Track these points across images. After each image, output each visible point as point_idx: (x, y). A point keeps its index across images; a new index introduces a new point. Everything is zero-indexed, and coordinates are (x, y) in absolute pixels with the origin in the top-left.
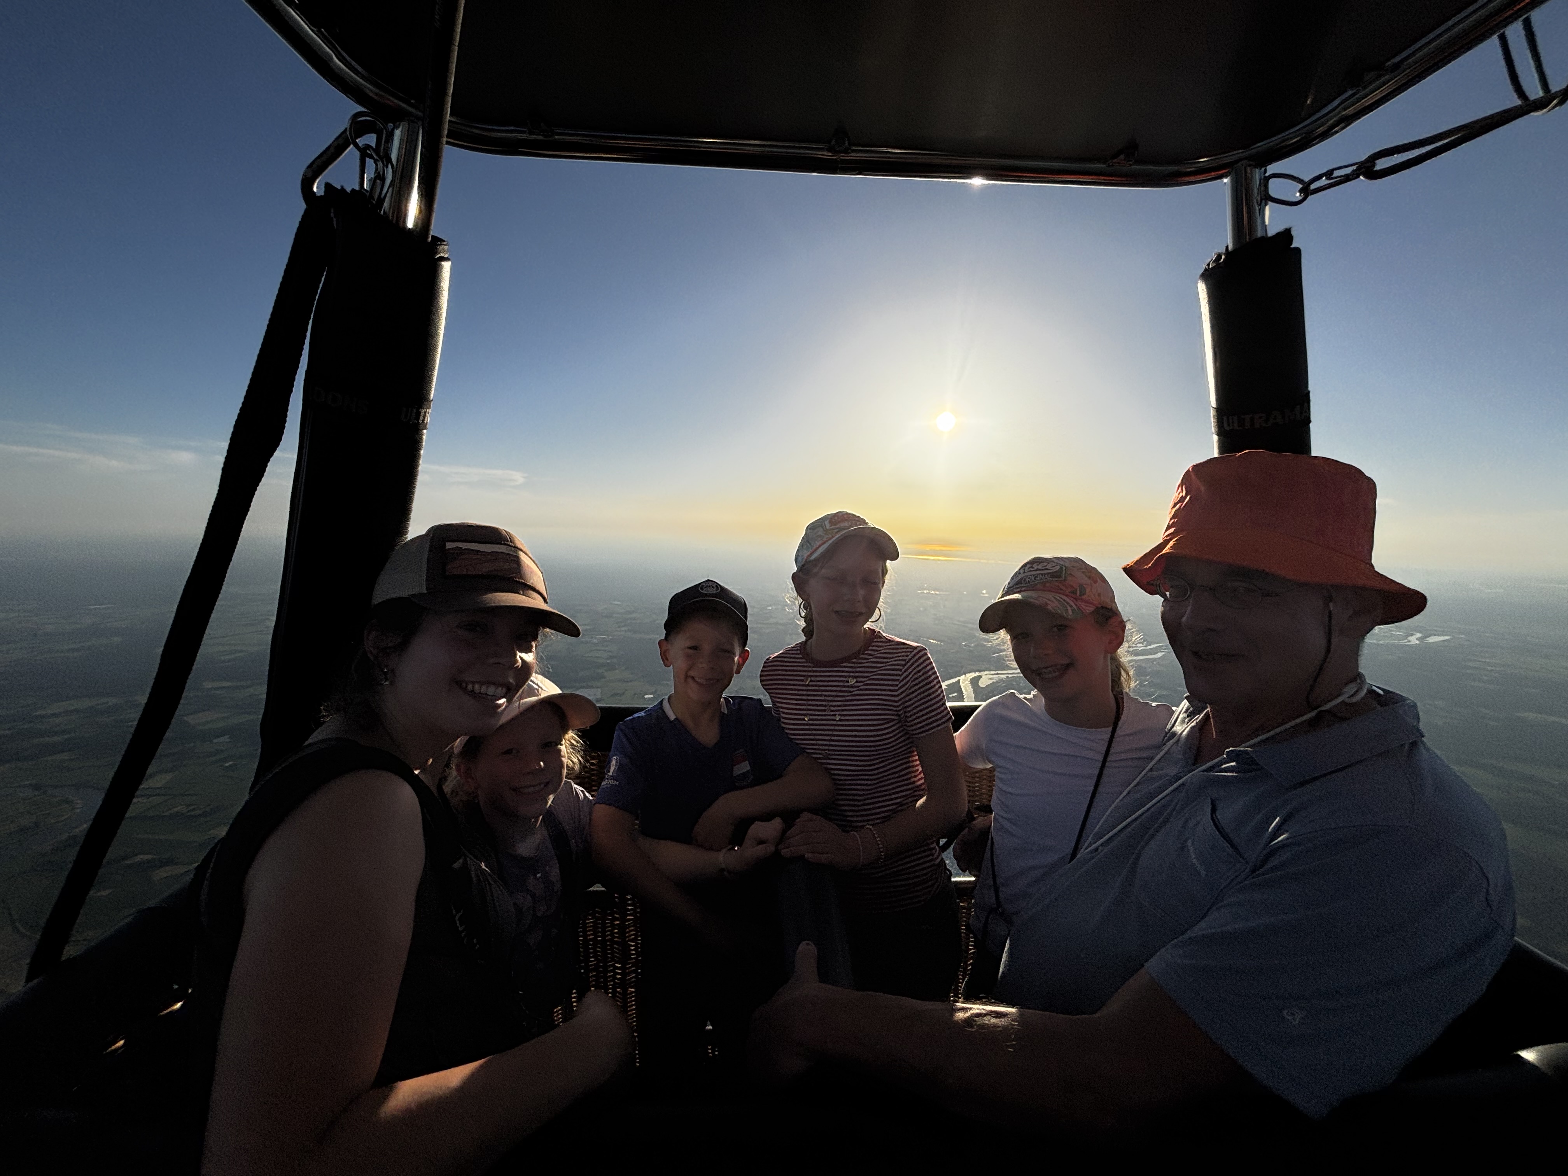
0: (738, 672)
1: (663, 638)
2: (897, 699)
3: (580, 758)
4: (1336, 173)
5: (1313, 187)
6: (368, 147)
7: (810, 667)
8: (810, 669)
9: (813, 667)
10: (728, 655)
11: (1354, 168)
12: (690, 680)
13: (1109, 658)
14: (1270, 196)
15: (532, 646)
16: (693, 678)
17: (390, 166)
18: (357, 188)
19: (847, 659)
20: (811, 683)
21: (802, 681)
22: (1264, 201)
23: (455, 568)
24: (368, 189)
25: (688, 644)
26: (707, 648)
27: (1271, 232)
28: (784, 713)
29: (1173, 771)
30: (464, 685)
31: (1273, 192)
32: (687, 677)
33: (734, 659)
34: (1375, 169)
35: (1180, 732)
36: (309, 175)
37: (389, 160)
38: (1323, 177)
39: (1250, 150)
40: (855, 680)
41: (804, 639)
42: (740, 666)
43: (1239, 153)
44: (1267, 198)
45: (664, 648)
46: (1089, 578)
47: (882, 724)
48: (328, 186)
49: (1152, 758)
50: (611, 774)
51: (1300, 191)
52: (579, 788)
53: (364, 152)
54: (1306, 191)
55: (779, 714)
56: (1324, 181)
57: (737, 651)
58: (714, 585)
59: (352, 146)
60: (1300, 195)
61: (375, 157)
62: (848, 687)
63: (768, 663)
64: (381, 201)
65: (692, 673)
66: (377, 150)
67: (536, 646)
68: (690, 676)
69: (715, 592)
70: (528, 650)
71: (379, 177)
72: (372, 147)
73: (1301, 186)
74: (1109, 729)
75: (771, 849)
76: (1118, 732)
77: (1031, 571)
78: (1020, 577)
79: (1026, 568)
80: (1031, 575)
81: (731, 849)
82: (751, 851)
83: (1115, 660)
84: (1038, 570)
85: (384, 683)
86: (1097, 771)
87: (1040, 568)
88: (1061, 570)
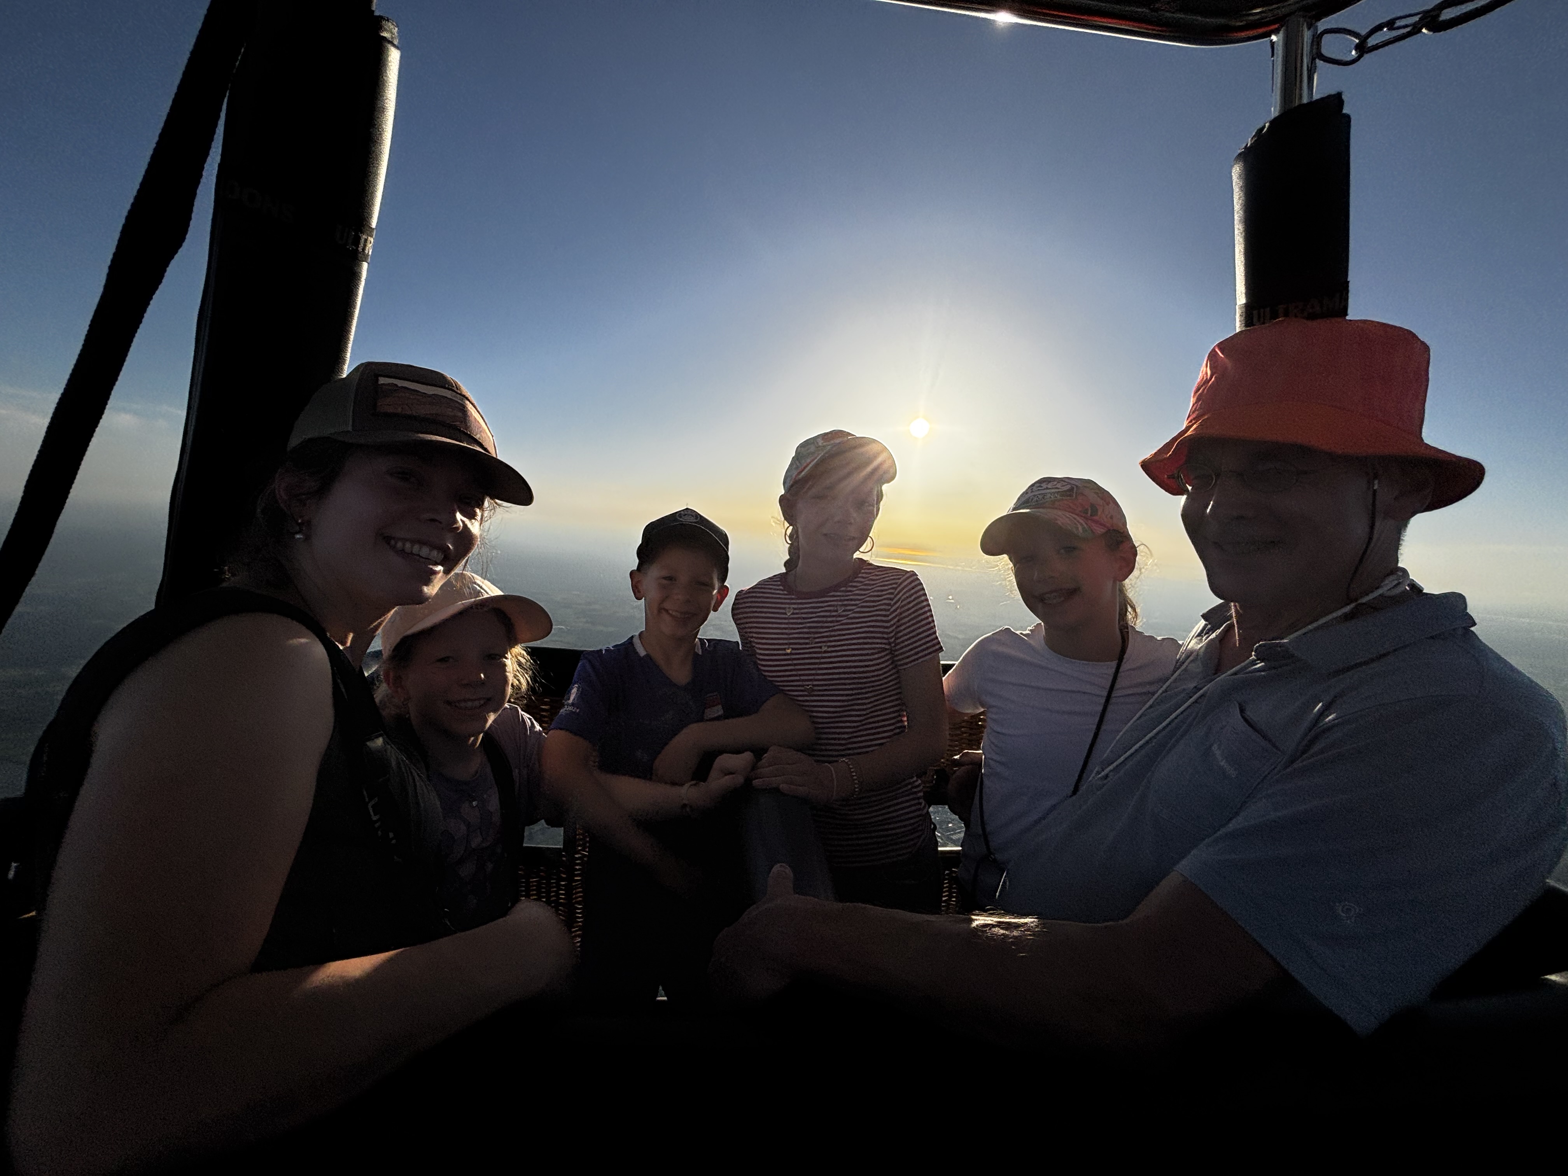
0: (715, 609)
1: (635, 567)
2: (889, 630)
3: (528, 678)
5: (1371, 41)
7: (793, 598)
8: (792, 601)
9: (796, 597)
10: (706, 588)
11: (1417, 18)
12: (664, 613)
13: (1117, 587)
14: (1322, 55)
15: (475, 513)
16: (667, 611)
20: (792, 616)
21: (784, 613)
22: (1314, 61)
23: (385, 406)
25: (663, 574)
26: (683, 579)
27: (1319, 97)
29: (1189, 686)
30: (393, 542)
31: (1325, 51)
32: (660, 609)
33: (712, 593)
34: (1441, 19)
38: (1384, 27)
40: (843, 609)
41: (786, 570)
42: (719, 602)
44: (1318, 58)
45: (636, 579)
46: (1101, 499)
47: (869, 655)
50: (571, 700)
51: (1356, 48)
52: (526, 716)
56: (1386, 34)
57: (716, 585)
58: (693, 515)
60: (1356, 54)
62: (834, 615)
65: (665, 606)
67: (482, 516)
68: (664, 609)
69: (695, 520)
70: (472, 516)
73: (1357, 41)
74: (1114, 664)
75: (740, 779)
76: (1125, 666)
77: (1039, 490)
78: (1027, 496)
79: (1034, 488)
80: (1040, 494)
81: (695, 785)
82: (717, 782)
83: (1122, 592)
84: (1047, 488)
85: (298, 536)
86: (1100, 708)
87: (1049, 487)
88: (1071, 490)
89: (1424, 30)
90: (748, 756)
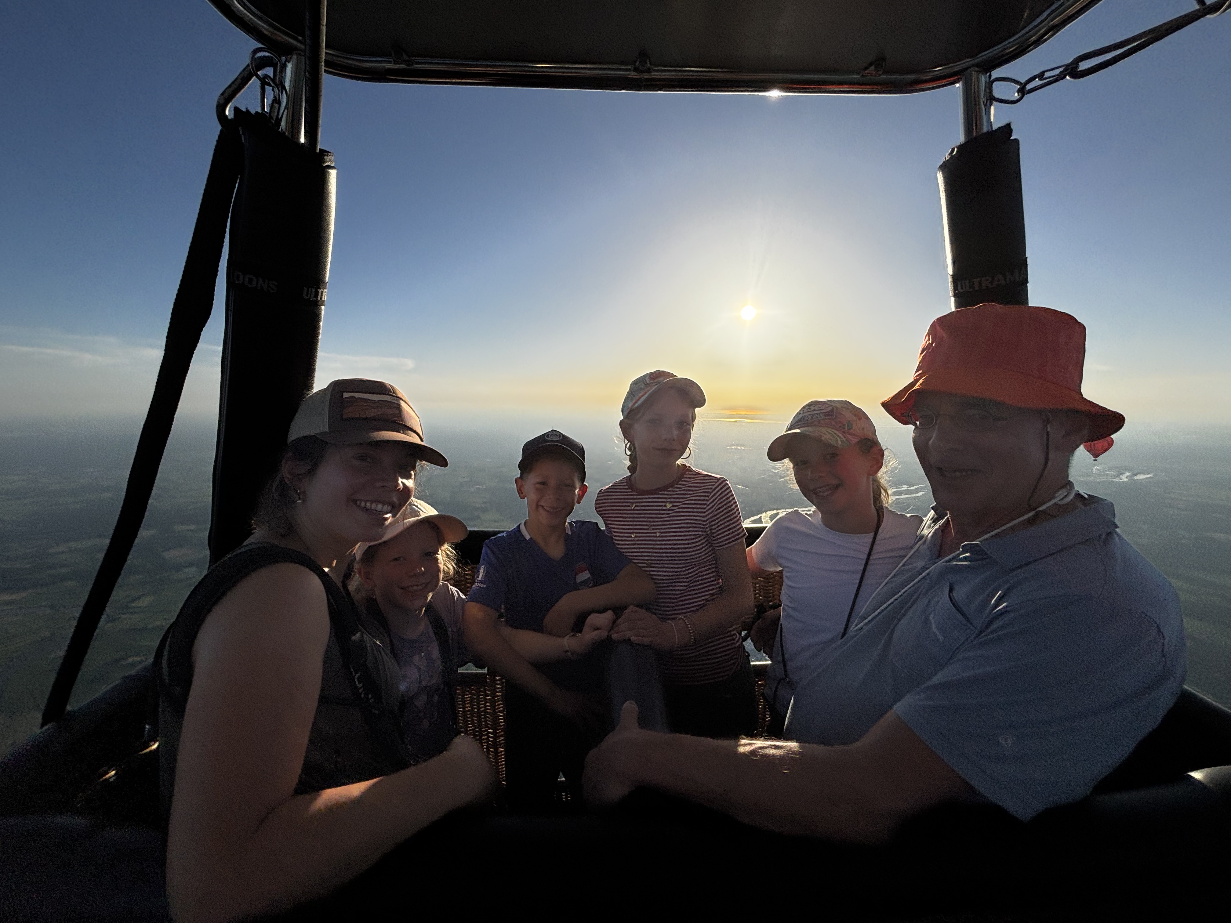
0: (579, 502)
1: (519, 476)
2: (705, 519)
3: (454, 565)
4: (1047, 75)
5: (1029, 87)
6: (266, 76)
7: (635, 495)
8: (635, 497)
9: (637, 495)
10: (570, 488)
11: (1061, 69)
12: (540, 508)
13: (871, 480)
14: (994, 97)
15: (411, 475)
16: (543, 506)
17: (284, 92)
18: (260, 111)
19: (665, 488)
20: (636, 508)
21: (629, 506)
22: (989, 101)
23: (349, 413)
24: (268, 111)
25: (538, 480)
26: (552, 482)
27: (995, 127)
28: (615, 532)
29: (920, 564)
30: (358, 502)
31: (996, 94)
32: (537, 506)
33: (574, 491)
34: (1079, 70)
35: (927, 535)
36: (222, 102)
37: (284, 87)
38: (1036, 78)
39: (978, 58)
40: (671, 505)
41: (630, 474)
42: (581, 497)
43: (968, 62)
44: (992, 99)
45: (519, 484)
46: (855, 415)
47: (692, 539)
48: (236, 110)
49: (905, 556)
50: (479, 579)
51: (1018, 92)
52: (454, 589)
53: (264, 82)
54: (1023, 91)
55: (612, 534)
56: (1037, 82)
57: (578, 484)
58: (558, 434)
59: (255, 77)
60: (1019, 95)
61: (272, 84)
62: (665, 510)
63: (602, 494)
64: (279, 120)
65: (542, 503)
66: (273, 80)
67: (415, 475)
68: (540, 506)
69: (558, 439)
70: (408, 477)
71: (277, 101)
72: (270, 77)
73: (1019, 87)
74: (872, 535)
75: (605, 634)
76: (879, 537)
77: (809, 411)
78: (800, 416)
79: (805, 409)
80: (809, 415)
81: (574, 635)
82: (589, 636)
83: (876, 481)
84: (814, 410)
85: (298, 501)
86: (862, 568)
87: (816, 409)
88: (832, 410)
89: (1068, 77)
90: (609, 614)
